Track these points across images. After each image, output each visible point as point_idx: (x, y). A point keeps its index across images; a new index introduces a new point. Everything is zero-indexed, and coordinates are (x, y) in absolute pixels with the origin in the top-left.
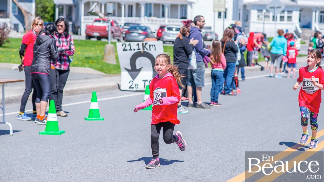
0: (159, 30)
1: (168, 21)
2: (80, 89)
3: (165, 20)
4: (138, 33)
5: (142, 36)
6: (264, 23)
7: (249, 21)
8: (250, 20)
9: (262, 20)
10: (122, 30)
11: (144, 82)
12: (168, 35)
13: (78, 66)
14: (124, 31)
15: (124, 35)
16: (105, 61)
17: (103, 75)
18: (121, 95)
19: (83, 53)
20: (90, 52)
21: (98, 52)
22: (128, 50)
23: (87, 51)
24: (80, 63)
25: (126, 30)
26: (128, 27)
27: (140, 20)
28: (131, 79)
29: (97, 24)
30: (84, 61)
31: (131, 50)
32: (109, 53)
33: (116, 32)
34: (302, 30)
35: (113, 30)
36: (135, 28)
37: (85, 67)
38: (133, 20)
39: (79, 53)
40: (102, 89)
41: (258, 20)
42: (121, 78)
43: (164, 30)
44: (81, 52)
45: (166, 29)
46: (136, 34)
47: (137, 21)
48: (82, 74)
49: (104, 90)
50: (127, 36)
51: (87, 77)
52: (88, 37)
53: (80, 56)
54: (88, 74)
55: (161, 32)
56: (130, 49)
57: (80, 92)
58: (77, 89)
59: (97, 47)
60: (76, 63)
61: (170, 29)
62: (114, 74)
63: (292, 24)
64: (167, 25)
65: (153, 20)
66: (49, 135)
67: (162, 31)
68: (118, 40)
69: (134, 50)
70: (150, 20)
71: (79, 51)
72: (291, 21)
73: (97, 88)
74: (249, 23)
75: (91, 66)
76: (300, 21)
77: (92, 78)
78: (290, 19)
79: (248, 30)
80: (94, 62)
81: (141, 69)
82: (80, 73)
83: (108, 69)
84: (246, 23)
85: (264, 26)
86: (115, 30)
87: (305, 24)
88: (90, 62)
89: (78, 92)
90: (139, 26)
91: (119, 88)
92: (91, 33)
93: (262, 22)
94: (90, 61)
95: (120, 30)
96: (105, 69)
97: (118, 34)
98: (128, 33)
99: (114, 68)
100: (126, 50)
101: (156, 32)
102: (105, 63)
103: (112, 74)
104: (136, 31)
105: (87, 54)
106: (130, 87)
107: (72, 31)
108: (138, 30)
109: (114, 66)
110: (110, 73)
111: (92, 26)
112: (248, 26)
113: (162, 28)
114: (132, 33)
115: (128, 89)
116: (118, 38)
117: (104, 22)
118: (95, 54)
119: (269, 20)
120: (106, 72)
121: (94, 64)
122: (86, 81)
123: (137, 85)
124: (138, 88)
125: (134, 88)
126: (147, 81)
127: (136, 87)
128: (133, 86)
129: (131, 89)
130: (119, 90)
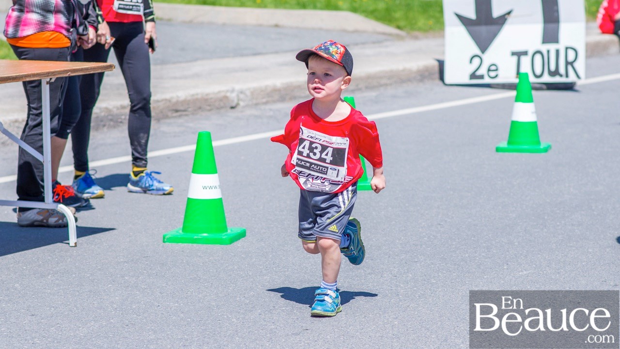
11: (515, 58)
28: (477, 51)
40: (384, 81)
42: (443, 45)
49: (391, 84)
66: (195, 245)
75: (357, 5)
81: (506, 16)
83: (407, 16)
91: (442, 78)
99: (426, 11)
106: (473, 76)
115: (467, 81)
123: (493, 68)
124: (497, 76)
125: (486, 77)
126: (525, 53)
127: (492, 74)
128: (483, 71)
129: (477, 83)
130: (440, 83)
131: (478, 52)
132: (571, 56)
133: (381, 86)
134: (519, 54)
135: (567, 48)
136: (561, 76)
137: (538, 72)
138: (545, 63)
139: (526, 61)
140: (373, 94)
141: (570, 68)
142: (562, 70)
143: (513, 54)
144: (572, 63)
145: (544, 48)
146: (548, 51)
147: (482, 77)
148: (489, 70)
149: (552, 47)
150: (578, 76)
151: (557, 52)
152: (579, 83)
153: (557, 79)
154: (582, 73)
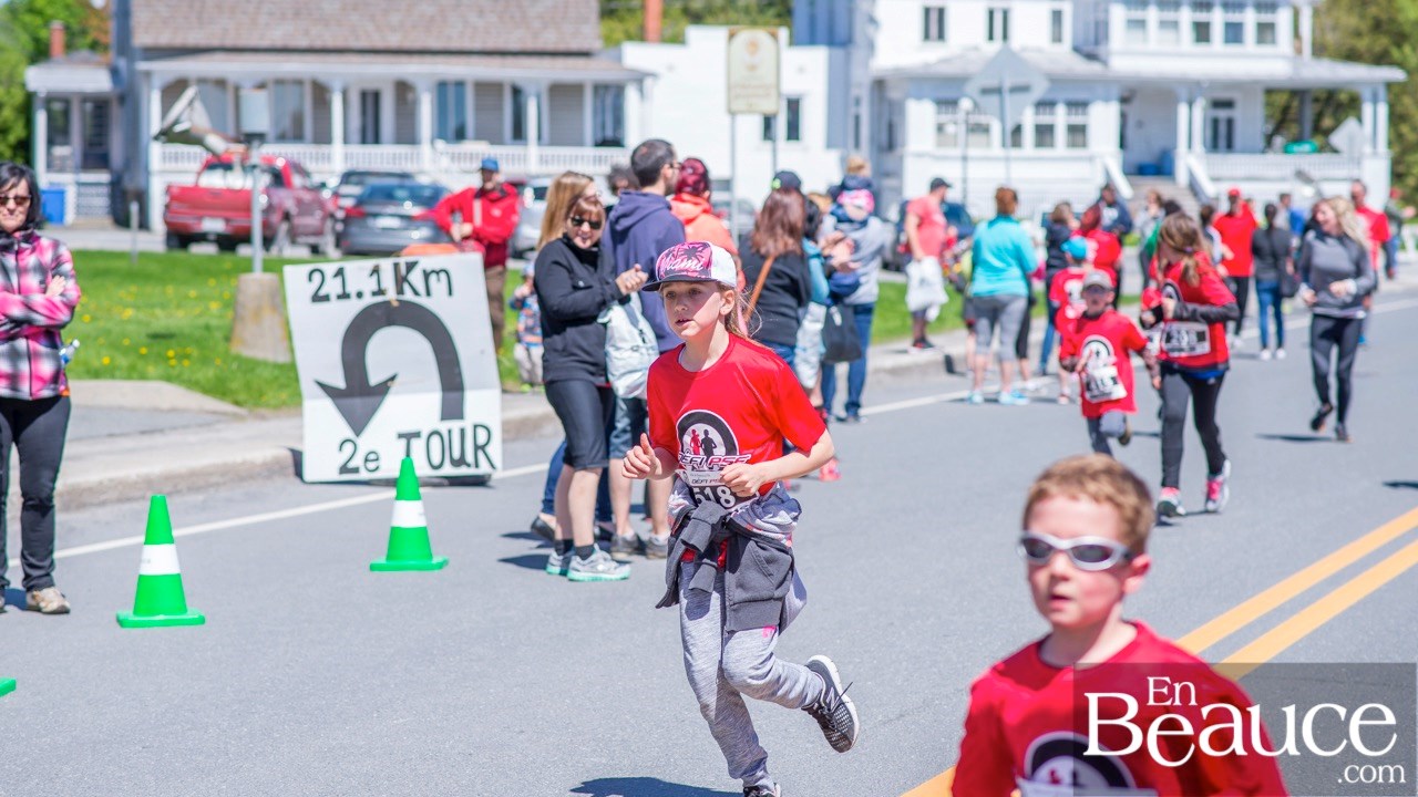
1: (541, 156)
2: (111, 480)
3: (525, 156)
4: (402, 217)
5: (417, 228)
6: (965, 159)
7: (898, 151)
8: (903, 145)
9: (955, 145)
10: (330, 207)
11: (403, 442)
13: (113, 377)
14: (341, 208)
15: (340, 227)
16: (237, 349)
17: (224, 414)
18: (298, 505)
19: (142, 315)
20: (179, 306)
21: (214, 306)
22: (333, 297)
23: (163, 306)
24: (123, 362)
25: (348, 203)
26: (355, 190)
27: (415, 156)
29: (215, 180)
30: (144, 351)
31: (344, 296)
32: (258, 313)
33: (301, 214)
34: (1133, 185)
35: (290, 205)
36: (388, 196)
37: (143, 377)
38: (384, 157)
39: (129, 313)
40: (214, 479)
41: (940, 144)
42: (301, 427)
44: (136, 307)
45: (528, 194)
46: (393, 223)
47: (403, 163)
48: (133, 410)
49: (224, 483)
50: (354, 229)
51: (152, 426)
52: (175, 241)
53: (131, 328)
54: (157, 410)
56: (340, 291)
57: (113, 495)
58: (101, 483)
59: (212, 282)
60: (106, 361)
62: (279, 407)
63: (1091, 159)
64: (538, 177)
65: (471, 154)
68: (315, 250)
69: (360, 295)
70: (460, 154)
71: (126, 306)
72: (1084, 145)
73: (193, 474)
74: (901, 159)
75: (175, 372)
76: (1123, 144)
77: (174, 428)
78: (1079, 138)
79: (899, 190)
80: (187, 357)
81: (389, 383)
82: (121, 408)
83: (248, 386)
84: (889, 161)
85: (965, 169)
86: (299, 202)
87: (1143, 155)
88: (171, 353)
89: (103, 498)
90: (407, 182)
91: (299, 473)
92: (187, 220)
93: (957, 152)
94: (168, 349)
95: (321, 204)
96: (234, 385)
97: (312, 221)
98: (357, 215)
99: (276, 378)
100: (326, 298)
102: (238, 358)
103: (267, 405)
104: (391, 209)
105: (162, 321)
106: (344, 469)
107: (109, 213)
108: (400, 201)
109: (276, 372)
110: (257, 405)
111: (196, 189)
112: (897, 173)
114: (375, 215)
115: (336, 477)
116: (312, 240)
117: (245, 170)
118: (200, 315)
119: (988, 145)
120: (242, 397)
121: (186, 363)
122: (146, 441)
123: (372, 457)
124: (377, 468)
125: (362, 470)
126: (417, 435)
127: (371, 465)
128: (357, 462)
129: (349, 477)
130: (297, 481)
131: (349, 434)
132: (482, 437)
133: (212, 485)
134: (409, 437)
135: (475, 426)
136: (469, 465)
137: (436, 461)
138: (446, 447)
139: (418, 446)
140: (200, 497)
141: (480, 454)
142: (470, 458)
143: (401, 436)
144: (483, 448)
145: (444, 427)
146: (450, 432)
147: (356, 470)
148: (366, 460)
149: (455, 425)
150: (492, 466)
151: (462, 431)
152: (497, 475)
153: (463, 471)
154: (497, 461)
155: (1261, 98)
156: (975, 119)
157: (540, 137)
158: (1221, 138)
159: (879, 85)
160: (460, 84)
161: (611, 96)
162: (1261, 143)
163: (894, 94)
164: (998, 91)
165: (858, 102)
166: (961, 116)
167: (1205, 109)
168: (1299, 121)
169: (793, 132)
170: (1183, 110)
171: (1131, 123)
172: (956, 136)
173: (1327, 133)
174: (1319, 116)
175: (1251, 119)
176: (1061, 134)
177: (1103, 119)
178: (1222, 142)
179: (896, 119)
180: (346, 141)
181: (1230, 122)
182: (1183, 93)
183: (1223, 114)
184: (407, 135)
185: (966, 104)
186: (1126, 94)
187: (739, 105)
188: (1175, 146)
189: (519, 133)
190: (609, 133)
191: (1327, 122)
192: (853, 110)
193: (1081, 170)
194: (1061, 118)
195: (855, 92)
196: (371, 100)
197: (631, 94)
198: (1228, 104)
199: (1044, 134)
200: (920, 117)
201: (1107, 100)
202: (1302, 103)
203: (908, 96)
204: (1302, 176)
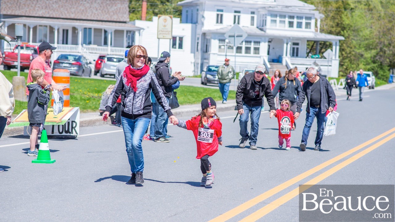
0: (98, 60)
1: (111, 50)
3: (107, 49)
4: (69, 64)
5: (74, 67)
6: (226, 55)
7: (209, 53)
8: (210, 51)
9: (224, 52)
12: (109, 67)
27: (76, 48)
29: (18, 51)
32: (18, 87)
34: (270, 64)
36: (66, 58)
38: (68, 48)
41: (219, 52)
43: (104, 61)
45: (106, 59)
46: (67, 65)
47: (73, 50)
50: (56, 66)
52: (6, 68)
55: (100, 64)
61: (110, 59)
63: (260, 57)
64: (108, 55)
65: (92, 48)
67: (102, 61)
70: (89, 48)
72: (259, 54)
74: (209, 54)
76: (268, 54)
78: (257, 51)
79: (208, 63)
84: (206, 55)
87: (275, 58)
92: (10, 62)
93: (224, 54)
98: (57, 63)
101: (94, 63)
104: (67, 62)
108: (69, 60)
111: (13, 53)
112: (208, 59)
113: (103, 59)
114: (62, 63)
117: (27, 49)
119: (233, 52)
132: (74, 125)
135: (72, 122)
136: (70, 133)
137: (61, 131)
138: (64, 128)
139: (56, 127)
142: (70, 131)
144: (74, 128)
150: (77, 133)
151: (69, 123)
152: (78, 136)
153: (68, 134)
155: (306, 43)
156: (229, 45)
157: (111, 44)
158: (295, 53)
159: (204, 34)
160: (90, 29)
161: (131, 34)
162: (306, 55)
163: (208, 37)
164: (234, 36)
165: (198, 39)
166: (226, 44)
167: (291, 45)
168: (316, 49)
169: (181, 46)
170: (285, 45)
171: (271, 48)
172: (224, 49)
173: (323, 53)
174: (322, 48)
175: (303, 48)
176: (252, 50)
177: (264, 47)
178: (295, 54)
179: (208, 44)
180: (58, 43)
181: (297, 49)
182: (285, 41)
183: (296, 47)
184: (75, 42)
185: (227, 41)
186: (270, 40)
187: (160, 36)
188: (283, 55)
189: (106, 43)
190: (130, 44)
191: (323, 50)
192: (197, 41)
193: (257, 60)
194: (252, 46)
195: (197, 36)
196: (66, 32)
197: (137, 34)
198: (297, 44)
199: (248, 49)
200: (214, 44)
201: (265, 42)
202: (317, 45)
203: (211, 38)
204: (315, 64)
